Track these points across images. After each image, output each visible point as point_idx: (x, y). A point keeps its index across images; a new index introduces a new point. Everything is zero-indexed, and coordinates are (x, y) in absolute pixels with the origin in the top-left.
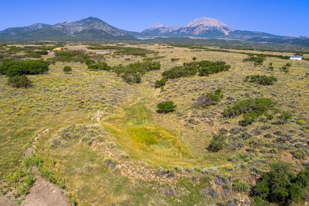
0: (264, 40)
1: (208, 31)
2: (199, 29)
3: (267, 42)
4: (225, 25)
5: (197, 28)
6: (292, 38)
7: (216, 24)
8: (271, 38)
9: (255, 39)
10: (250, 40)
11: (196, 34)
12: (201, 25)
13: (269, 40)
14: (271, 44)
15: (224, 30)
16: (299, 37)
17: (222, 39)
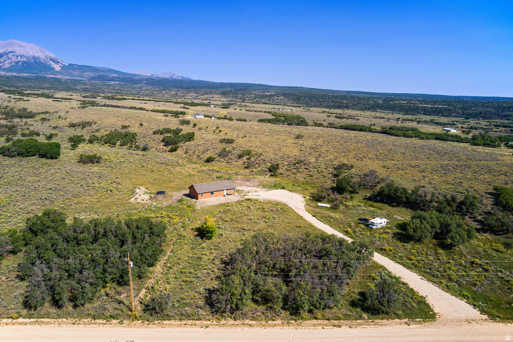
0: (113, 79)
1: (24, 63)
2: (9, 59)
3: (117, 82)
4: (52, 55)
5: (5, 57)
6: (145, 78)
7: (37, 53)
8: (120, 76)
9: (101, 78)
10: (93, 78)
11: (5, 67)
12: (10, 52)
13: (119, 80)
14: (124, 85)
15: (52, 63)
16: (150, 75)
17: (52, 76)
